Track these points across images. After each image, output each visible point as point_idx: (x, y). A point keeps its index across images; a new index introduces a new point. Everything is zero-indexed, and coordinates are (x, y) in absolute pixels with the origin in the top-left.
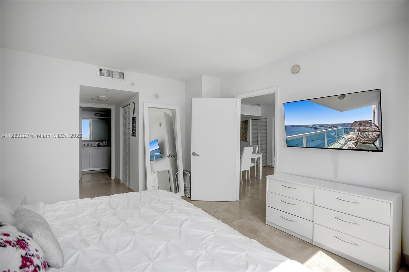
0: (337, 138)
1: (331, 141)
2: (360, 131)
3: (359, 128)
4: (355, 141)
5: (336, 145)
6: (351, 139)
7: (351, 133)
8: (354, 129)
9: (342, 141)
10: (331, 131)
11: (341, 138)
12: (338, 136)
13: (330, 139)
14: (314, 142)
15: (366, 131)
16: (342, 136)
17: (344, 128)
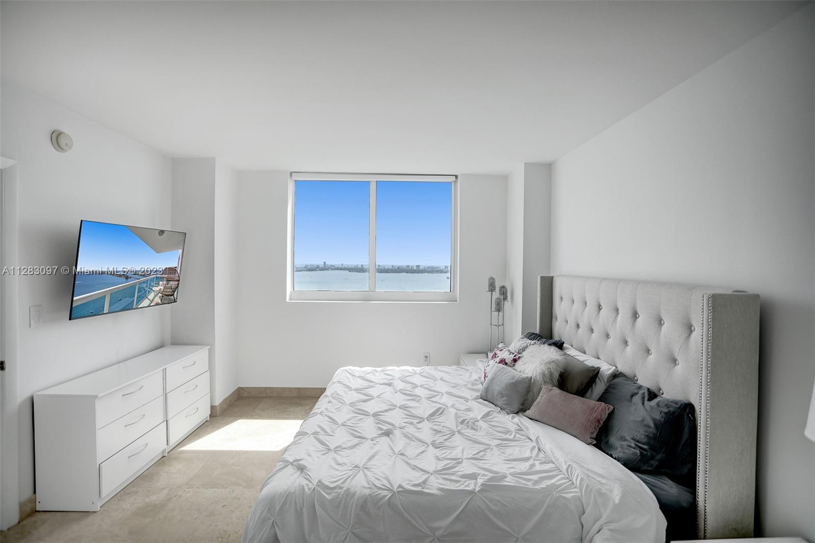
0: (148, 292)
1: (141, 298)
2: (167, 280)
3: (166, 276)
4: (162, 294)
5: (145, 303)
6: (159, 292)
7: (161, 283)
8: (164, 278)
9: (151, 296)
10: (144, 282)
11: (151, 291)
12: (149, 288)
13: (141, 294)
14: (121, 301)
15: (171, 281)
16: (153, 289)
17: (156, 277)
